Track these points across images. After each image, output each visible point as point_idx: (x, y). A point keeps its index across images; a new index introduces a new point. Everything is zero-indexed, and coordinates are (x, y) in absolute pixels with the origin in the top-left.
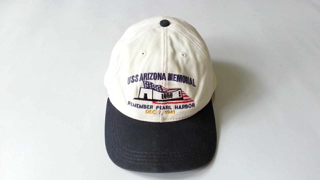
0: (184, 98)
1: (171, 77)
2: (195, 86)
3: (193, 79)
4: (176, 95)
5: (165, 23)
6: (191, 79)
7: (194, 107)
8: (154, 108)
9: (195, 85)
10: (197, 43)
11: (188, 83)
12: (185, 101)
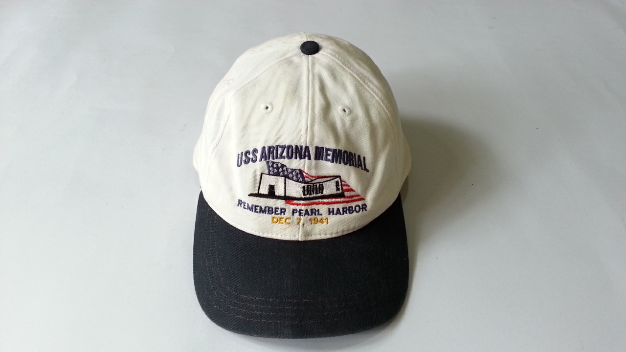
0: (346, 194)
1: (320, 153)
2: (367, 171)
3: (364, 158)
4: (330, 188)
5: (310, 48)
6: (359, 156)
7: (366, 210)
8: (288, 213)
9: (367, 168)
10: (371, 86)
11: (353, 165)
12: (348, 199)
